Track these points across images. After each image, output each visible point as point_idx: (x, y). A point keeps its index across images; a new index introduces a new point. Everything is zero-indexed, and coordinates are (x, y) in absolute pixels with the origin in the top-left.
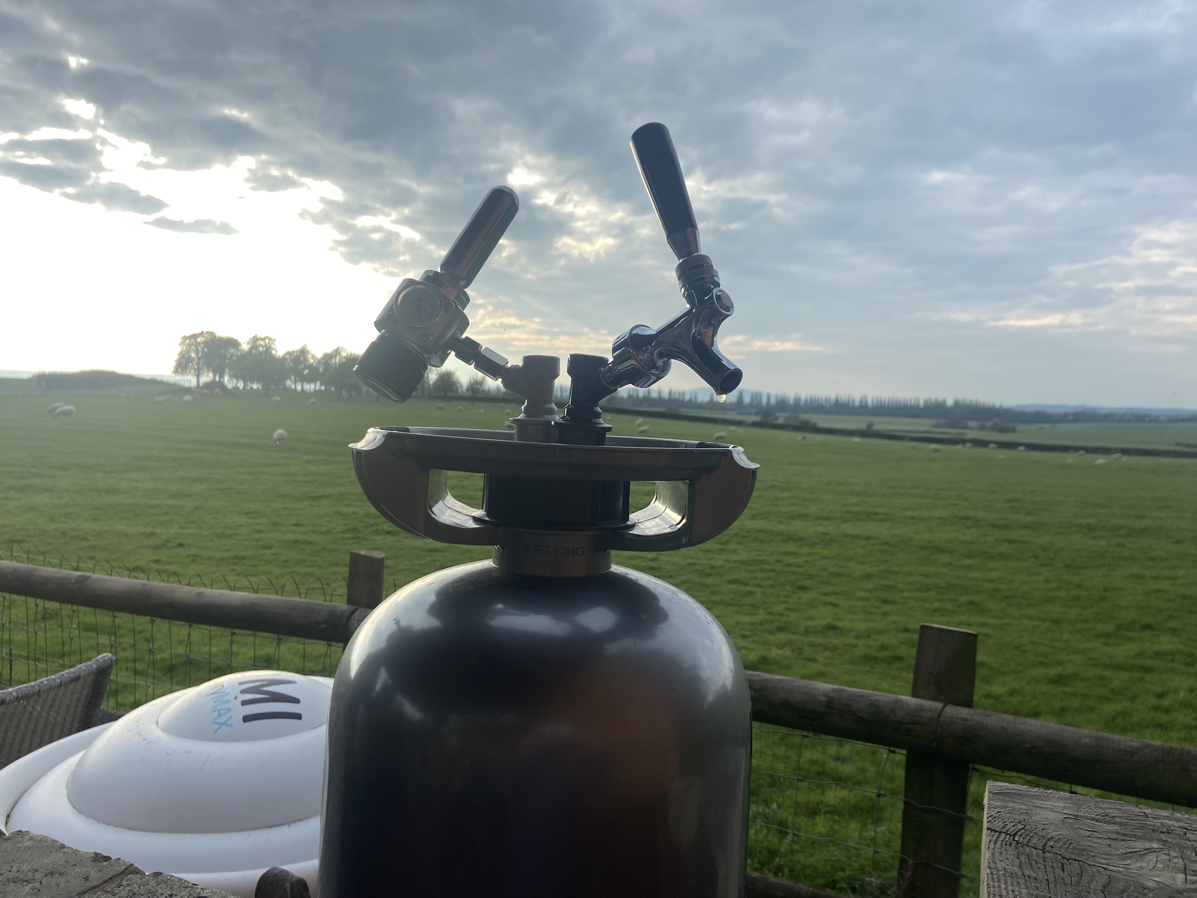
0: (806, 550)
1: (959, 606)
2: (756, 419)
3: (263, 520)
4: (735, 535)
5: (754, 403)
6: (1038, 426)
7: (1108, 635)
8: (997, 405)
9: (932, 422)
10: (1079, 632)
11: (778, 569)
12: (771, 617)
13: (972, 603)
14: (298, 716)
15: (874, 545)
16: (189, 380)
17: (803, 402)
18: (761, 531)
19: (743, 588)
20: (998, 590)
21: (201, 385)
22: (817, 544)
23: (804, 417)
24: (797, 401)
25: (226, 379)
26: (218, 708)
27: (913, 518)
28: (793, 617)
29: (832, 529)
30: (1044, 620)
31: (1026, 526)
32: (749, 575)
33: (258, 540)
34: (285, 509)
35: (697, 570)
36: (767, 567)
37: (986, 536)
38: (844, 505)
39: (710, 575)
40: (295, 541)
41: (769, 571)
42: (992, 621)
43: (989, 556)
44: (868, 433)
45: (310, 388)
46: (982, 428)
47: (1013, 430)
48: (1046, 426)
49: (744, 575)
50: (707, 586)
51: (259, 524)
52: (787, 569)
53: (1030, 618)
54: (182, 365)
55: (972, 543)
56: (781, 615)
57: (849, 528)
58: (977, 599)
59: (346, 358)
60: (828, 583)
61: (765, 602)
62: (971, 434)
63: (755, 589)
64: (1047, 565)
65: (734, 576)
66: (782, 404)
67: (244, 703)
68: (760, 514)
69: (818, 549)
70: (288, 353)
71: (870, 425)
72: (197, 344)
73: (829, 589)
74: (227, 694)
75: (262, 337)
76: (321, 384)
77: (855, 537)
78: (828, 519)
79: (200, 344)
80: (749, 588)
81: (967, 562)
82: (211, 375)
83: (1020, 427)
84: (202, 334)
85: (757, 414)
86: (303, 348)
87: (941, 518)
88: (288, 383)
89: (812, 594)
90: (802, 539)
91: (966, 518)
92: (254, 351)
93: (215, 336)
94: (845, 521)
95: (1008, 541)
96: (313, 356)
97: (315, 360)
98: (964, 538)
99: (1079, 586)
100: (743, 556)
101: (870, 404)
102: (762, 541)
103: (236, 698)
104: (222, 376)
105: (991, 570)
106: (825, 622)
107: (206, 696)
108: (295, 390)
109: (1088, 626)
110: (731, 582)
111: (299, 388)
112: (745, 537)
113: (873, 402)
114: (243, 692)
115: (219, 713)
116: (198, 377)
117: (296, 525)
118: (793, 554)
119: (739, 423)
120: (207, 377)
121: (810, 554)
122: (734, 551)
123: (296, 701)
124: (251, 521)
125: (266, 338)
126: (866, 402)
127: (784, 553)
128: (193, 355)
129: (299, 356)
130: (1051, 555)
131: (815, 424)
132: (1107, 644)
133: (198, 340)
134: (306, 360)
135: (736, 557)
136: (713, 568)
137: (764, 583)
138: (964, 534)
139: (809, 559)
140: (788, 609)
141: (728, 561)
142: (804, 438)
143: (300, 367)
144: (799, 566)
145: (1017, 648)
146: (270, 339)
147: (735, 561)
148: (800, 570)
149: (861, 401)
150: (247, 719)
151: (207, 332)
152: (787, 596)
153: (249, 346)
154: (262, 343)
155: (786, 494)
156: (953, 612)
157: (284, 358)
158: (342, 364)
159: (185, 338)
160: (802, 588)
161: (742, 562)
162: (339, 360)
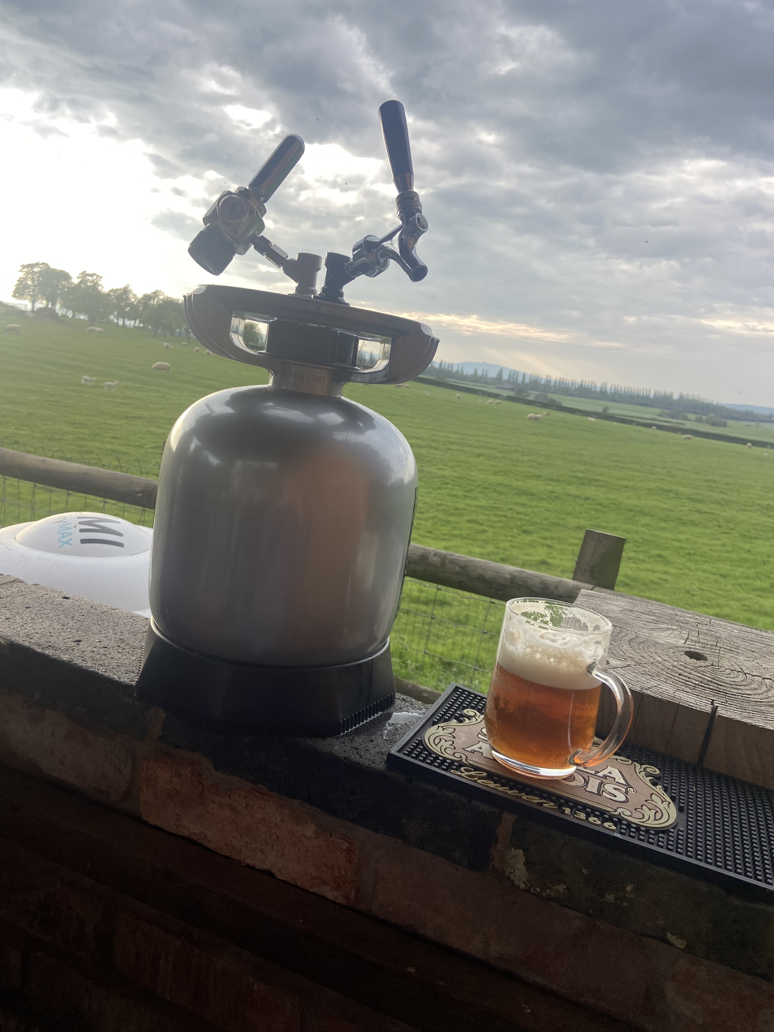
0: (534, 503)
1: (649, 557)
2: (512, 394)
3: (85, 431)
4: (479, 486)
5: (512, 380)
6: (744, 423)
7: (762, 590)
8: (715, 403)
9: (658, 411)
10: (740, 585)
11: (509, 515)
12: (496, 550)
13: (660, 556)
14: (121, 545)
15: (590, 504)
16: (25, 304)
17: (552, 384)
18: (500, 484)
19: (478, 527)
20: (684, 548)
21: (35, 309)
22: (545, 499)
23: (551, 396)
24: (548, 382)
25: (58, 307)
26: (62, 532)
27: (626, 487)
28: (515, 552)
29: (558, 489)
30: (714, 574)
31: (717, 502)
32: (485, 517)
33: (82, 446)
34: (105, 423)
35: (443, 510)
36: (500, 513)
37: (683, 506)
38: (573, 471)
39: (453, 514)
40: (113, 451)
41: (501, 516)
42: (672, 570)
43: (682, 522)
44: (604, 416)
45: (130, 323)
46: (699, 420)
47: (724, 425)
48: (752, 424)
49: (480, 517)
50: (449, 522)
51: (83, 433)
52: (516, 516)
53: (704, 571)
54: (20, 291)
55: (671, 510)
56: (505, 549)
57: (572, 490)
58: (664, 553)
59: (163, 300)
60: (549, 530)
61: (494, 540)
62: (688, 425)
63: (488, 529)
64: (727, 533)
65: (473, 517)
66: (535, 384)
67: (82, 531)
68: (501, 471)
69: (545, 504)
70: (112, 291)
71: (606, 409)
72: (34, 273)
73: (548, 534)
74: (69, 524)
75: (91, 273)
76: (140, 323)
77: (575, 497)
78: (557, 481)
79: (36, 273)
80: (483, 528)
81: (663, 524)
82: (44, 302)
83: (730, 422)
84: (37, 264)
85: (512, 389)
86: (125, 287)
87: (648, 489)
88: (112, 317)
89: (535, 537)
90: (532, 494)
91: (670, 491)
92: (83, 285)
93: (49, 267)
94: (570, 484)
95: (699, 512)
96: (135, 295)
97: (136, 299)
98: (664, 506)
99: (749, 551)
100: (483, 503)
101: (608, 391)
102: (500, 493)
103: (75, 527)
104: (54, 304)
105: (680, 532)
106: (539, 558)
107: (53, 523)
108: (117, 324)
109: (748, 581)
110: (469, 521)
111: (121, 323)
112: (487, 488)
113: (611, 389)
114: (81, 523)
115: (63, 535)
116: (33, 302)
117: (114, 438)
118: (523, 505)
119: (496, 396)
120: (41, 304)
121: (537, 507)
122: (476, 499)
123: (121, 535)
124: (76, 430)
125: (94, 274)
126: (606, 388)
127: (516, 504)
128: (30, 283)
129: (122, 294)
130: (732, 526)
131: (560, 403)
132: (760, 596)
133: (35, 270)
134: (128, 298)
135: (477, 503)
136: (457, 509)
137: (495, 525)
138: (665, 503)
139: (535, 510)
140: (512, 546)
141: (469, 505)
142: (548, 414)
143: (123, 304)
144: (527, 515)
145: (688, 592)
146: (98, 276)
147: (475, 506)
148: (527, 518)
149: (602, 388)
150: (83, 541)
151: (43, 264)
152: (513, 536)
153: (79, 280)
154: (90, 278)
155: (526, 458)
156: (643, 561)
157: (108, 294)
158: (159, 306)
159: (24, 267)
160: (525, 532)
161: (481, 507)
162: (157, 301)
